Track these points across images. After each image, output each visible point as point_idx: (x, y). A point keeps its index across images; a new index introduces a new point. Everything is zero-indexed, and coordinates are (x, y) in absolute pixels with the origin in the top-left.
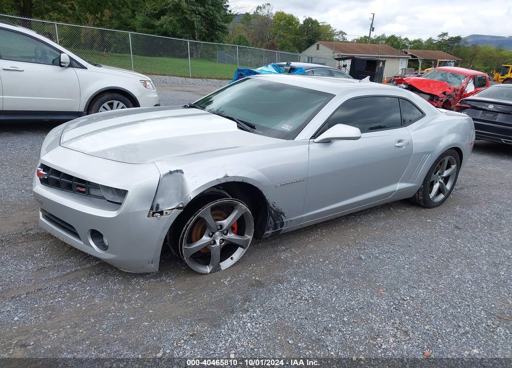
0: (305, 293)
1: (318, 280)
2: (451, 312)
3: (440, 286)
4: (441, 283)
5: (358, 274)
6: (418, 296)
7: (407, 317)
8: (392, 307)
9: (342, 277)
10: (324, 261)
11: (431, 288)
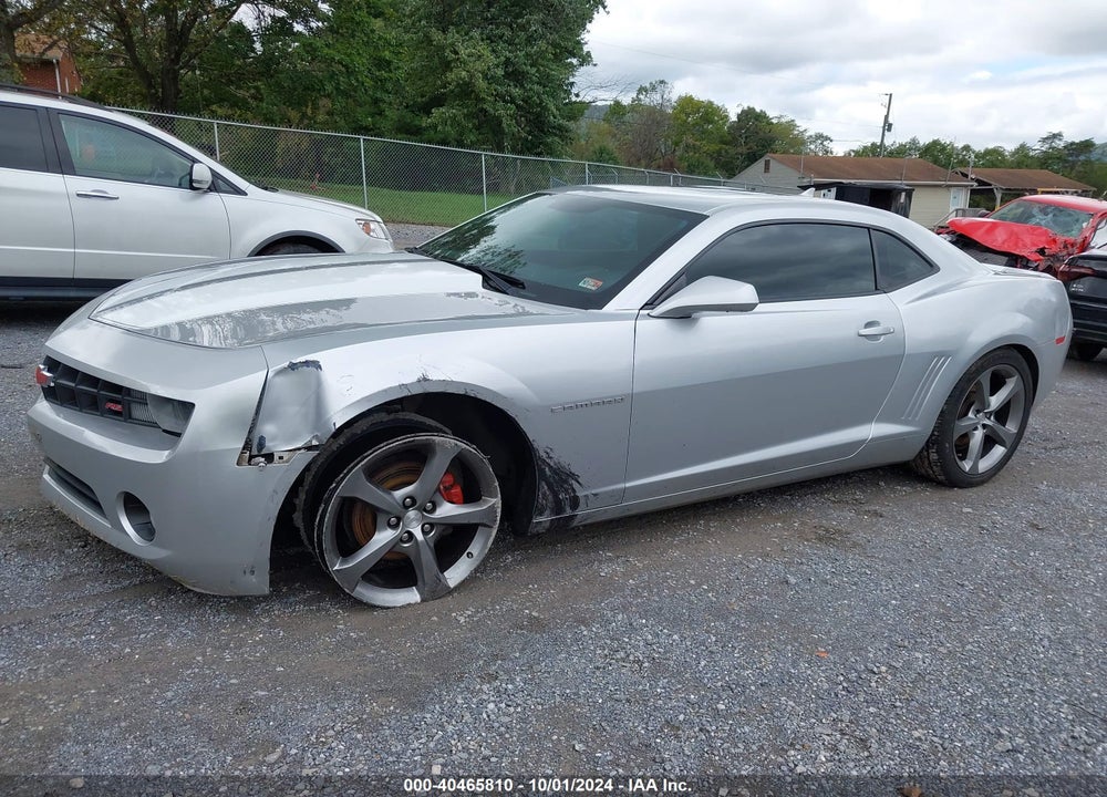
0: (636, 648)
1: (675, 622)
2: (984, 703)
3: (969, 647)
4: (971, 640)
5: (771, 615)
6: (908, 665)
7: (872, 710)
8: (841, 687)
9: (733, 618)
10: (699, 585)
11: (945, 651)
